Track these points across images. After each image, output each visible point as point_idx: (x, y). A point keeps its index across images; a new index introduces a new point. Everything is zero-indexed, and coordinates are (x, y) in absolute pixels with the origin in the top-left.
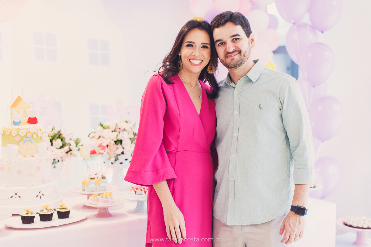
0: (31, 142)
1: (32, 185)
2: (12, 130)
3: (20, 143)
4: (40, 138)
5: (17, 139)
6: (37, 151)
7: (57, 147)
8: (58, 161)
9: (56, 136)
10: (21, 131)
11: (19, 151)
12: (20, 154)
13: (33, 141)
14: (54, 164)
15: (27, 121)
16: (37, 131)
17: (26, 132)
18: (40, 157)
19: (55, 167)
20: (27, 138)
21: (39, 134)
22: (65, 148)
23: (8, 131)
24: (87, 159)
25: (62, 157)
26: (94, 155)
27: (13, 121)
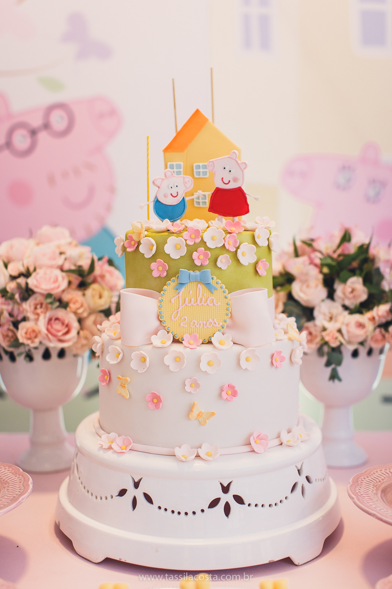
0: (208, 284)
1: (198, 457)
2: (142, 235)
3: (165, 287)
4: (252, 270)
5: (157, 269)
6: (229, 321)
7: (347, 303)
8: (355, 354)
9: (350, 263)
10: (172, 240)
11: (159, 318)
12: (162, 332)
13: (217, 283)
14: (333, 366)
15: (208, 205)
16: (235, 242)
17: (191, 243)
18: (237, 348)
19: (334, 376)
20: (194, 267)
21: (243, 254)
22: (375, 308)
23: (132, 239)
25: (363, 343)
27: (158, 201)
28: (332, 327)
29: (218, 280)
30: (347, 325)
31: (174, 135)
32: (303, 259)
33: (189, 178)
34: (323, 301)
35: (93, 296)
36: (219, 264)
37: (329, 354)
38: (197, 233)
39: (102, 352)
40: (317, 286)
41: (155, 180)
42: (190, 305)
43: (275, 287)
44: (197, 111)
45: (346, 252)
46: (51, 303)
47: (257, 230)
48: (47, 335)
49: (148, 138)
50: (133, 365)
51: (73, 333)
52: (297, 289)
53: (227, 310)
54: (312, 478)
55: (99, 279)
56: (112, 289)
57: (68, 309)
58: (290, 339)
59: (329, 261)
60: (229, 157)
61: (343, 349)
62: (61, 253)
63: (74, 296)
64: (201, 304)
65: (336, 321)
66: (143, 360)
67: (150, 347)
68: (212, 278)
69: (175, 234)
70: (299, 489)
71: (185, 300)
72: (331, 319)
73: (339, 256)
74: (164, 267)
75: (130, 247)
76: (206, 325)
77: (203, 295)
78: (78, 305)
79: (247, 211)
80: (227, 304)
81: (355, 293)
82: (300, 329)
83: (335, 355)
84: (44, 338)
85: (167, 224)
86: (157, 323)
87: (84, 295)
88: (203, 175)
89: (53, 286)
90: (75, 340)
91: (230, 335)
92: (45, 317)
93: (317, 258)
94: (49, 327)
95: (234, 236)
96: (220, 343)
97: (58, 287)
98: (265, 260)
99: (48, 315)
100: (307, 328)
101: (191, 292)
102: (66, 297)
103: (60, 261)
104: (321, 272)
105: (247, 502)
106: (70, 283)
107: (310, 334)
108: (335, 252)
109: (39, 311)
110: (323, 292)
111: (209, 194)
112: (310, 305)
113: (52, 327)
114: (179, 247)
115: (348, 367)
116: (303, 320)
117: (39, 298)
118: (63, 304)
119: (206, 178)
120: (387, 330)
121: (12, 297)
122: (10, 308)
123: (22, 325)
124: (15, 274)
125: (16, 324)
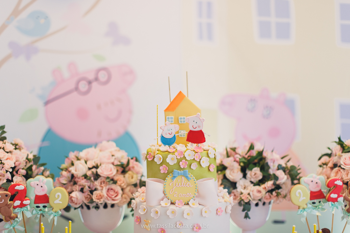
0: (187, 177)
2: (156, 153)
3: (167, 178)
4: (207, 169)
5: (163, 169)
6: (196, 194)
7: (253, 180)
8: (257, 205)
9: (254, 160)
10: (170, 156)
11: (164, 192)
12: (165, 199)
13: (191, 176)
14: (246, 211)
16: (199, 156)
17: (179, 158)
18: (201, 207)
19: (247, 216)
20: (180, 168)
21: (203, 162)
22: (266, 183)
23: (150, 154)
24: (304, 209)
25: (260, 200)
26: (319, 200)
27: (163, 137)
28: (245, 192)
29: (191, 175)
30: (253, 191)
31: (169, 103)
32: (231, 159)
33: (177, 126)
34: (241, 179)
35: (129, 177)
36: (192, 167)
37: (244, 205)
38: (182, 153)
39: (136, 208)
40: (238, 172)
41: (161, 127)
42: (179, 186)
43: (217, 171)
44: (180, 92)
45: (252, 155)
46: (109, 182)
47: (209, 150)
48: (107, 197)
49: (157, 106)
50: (152, 215)
51: (119, 196)
52: (228, 173)
53: (196, 189)
55: (132, 169)
56: (137, 173)
57: (117, 184)
58: (225, 201)
59: (244, 160)
60: (196, 116)
61: (251, 202)
62: (113, 156)
63: (120, 178)
64: (183, 186)
65: (247, 189)
66: (157, 213)
67: (160, 206)
68: (189, 174)
69: (171, 153)
71: (176, 184)
72: (245, 188)
73: (249, 156)
74: (166, 168)
75: (150, 158)
76: (186, 196)
77: (185, 182)
78: (121, 182)
79: (205, 141)
80: (196, 186)
81: (256, 175)
82: (229, 193)
83: (247, 206)
84: (105, 199)
85: (167, 148)
86: (163, 195)
87: (124, 177)
88: (183, 122)
89: (110, 173)
90: (120, 199)
91: (198, 200)
92: (106, 188)
93: (238, 157)
94: (108, 193)
95: (199, 154)
96: (193, 204)
97: (112, 174)
98: (213, 164)
99: (107, 187)
100: (233, 193)
101: (179, 180)
102: (116, 178)
103: (112, 160)
104: (240, 165)
106: (117, 171)
107: (235, 195)
108: (246, 154)
109: (103, 185)
110: (241, 175)
112: (235, 181)
113: (109, 194)
114: (173, 159)
115: (254, 211)
116: (231, 189)
117: (103, 179)
118: (115, 182)
119: (185, 124)
120: (272, 194)
121: (90, 179)
122: (89, 184)
123: (95, 193)
124: (90, 167)
125: (92, 192)
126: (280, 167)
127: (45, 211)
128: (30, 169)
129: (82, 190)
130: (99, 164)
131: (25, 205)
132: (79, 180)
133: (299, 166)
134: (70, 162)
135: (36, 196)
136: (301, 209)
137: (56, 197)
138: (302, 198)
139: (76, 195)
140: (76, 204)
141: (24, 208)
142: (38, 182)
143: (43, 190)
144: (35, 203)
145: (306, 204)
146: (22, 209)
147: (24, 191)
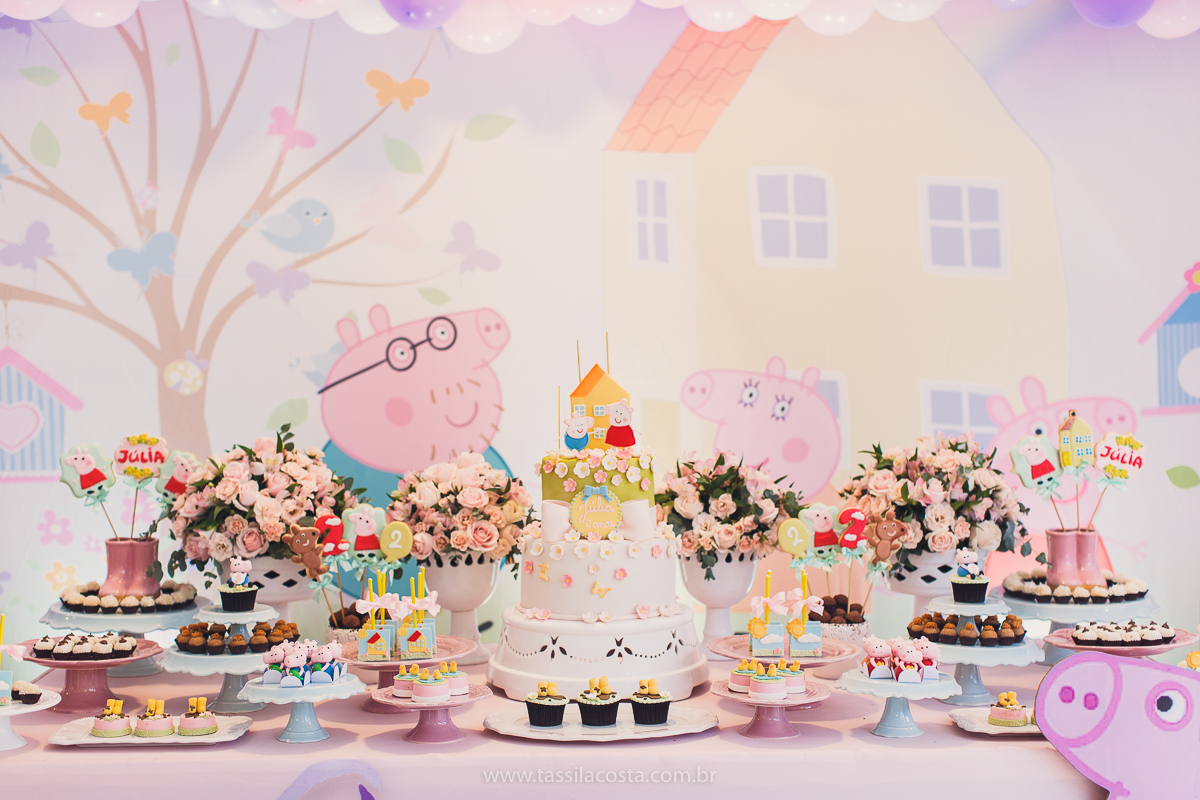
0: (605, 496)
1: (599, 621)
2: (557, 461)
3: (574, 499)
4: (637, 486)
5: (568, 486)
6: (620, 523)
7: (719, 515)
8: (729, 559)
9: (723, 483)
10: (579, 465)
11: (570, 521)
12: (572, 531)
13: (612, 496)
14: (708, 568)
15: (605, 437)
16: (625, 466)
17: (593, 467)
18: (626, 543)
19: (709, 575)
20: (595, 484)
21: (631, 475)
22: (742, 519)
23: (549, 464)
24: (801, 559)
25: (733, 548)
26: (829, 547)
27: (567, 436)
28: (706, 535)
29: (613, 494)
30: (719, 533)
31: (579, 384)
32: (685, 479)
33: (590, 418)
34: (699, 514)
35: (510, 510)
36: (613, 482)
37: (704, 558)
38: (598, 459)
40: (694, 502)
41: (566, 420)
42: (592, 511)
44: (596, 366)
45: (720, 474)
46: (476, 516)
47: (641, 457)
48: (473, 542)
49: (559, 387)
50: (552, 555)
51: (494, 540)
52: (678, 505)
53: (619, 515)
54: (684, 642)
55: (514, 497)
56: (524, 504)
57: (490, 521)
59: (704, 480)
60: (620, 404)
61: (717, 553)
62: (481, 475)
63: (494, 510)
64: (600, 511)
65: (710, 530)
66: (559, 551)
67: (564, 542)
68: (608, 492)
69: (581, 460)
70: (673, 648)
71: (589, 508)
72: (706, 528)
73: (714, 476)
74: (573, 484)
75: (547, 471)
76: (604, 525)
77: (602, 504)
78: (497, 518)
79: (634, 443)
80: (619, 511)
81: (726, 507)
82: (677, 533)
83: (710, 558)
84: (471, 544)
85: (574, 453)
86: (569, 525)
87: (502, 510)
88: (600, 415)
89: (477, 502)
90: (494, 546)
91: (622, 533)
92: (472, 527)
93: (695, 478)
94: (475, 535)
95: (624, 462)
96: (615, 539)
97: (482, 503)
98: (648, 480)
99: (475, 525)
100: (687, 536)
101: (593, 502)
102: (487, 511)
103: (481, 481)
104: (698, 490)
105: (634, 653)
106: (490, 499)
108: (710, 473)
109: (466, 522)
110: (700, 507)
111: (606, 430)
112: (690, 518)
113: (478, 536)
114: (584, 469)
115: (721, 567)
116: (684, 530)
117: (467, 512)
118: (487, 518)
119: (603, 417)
120: (752, 538)
121: (445, 511)
122: (444, 519)
123: (453, 534)
124: (445, 492)
125: (448, 533)
126: (768, 494)
127: (372, 563)
128: (340, 496)
129: (431, 531)
130: (459, 489)
131: (342, 551)
132: (427, 514)
133: (800, 492)
134: (407, 486)
135: (358, 537)
136: (796, 559)
137: (393, 537)
138: (797, 541)
139: (422, 538)
140: (421, 554)
141: (341, 557)
142: (361, 515)
143: (370, 528)
144: (356, 549)
145: (806, 552)
146: (337, 558)
147: (341, 528)
